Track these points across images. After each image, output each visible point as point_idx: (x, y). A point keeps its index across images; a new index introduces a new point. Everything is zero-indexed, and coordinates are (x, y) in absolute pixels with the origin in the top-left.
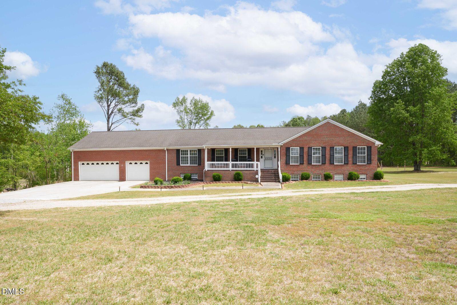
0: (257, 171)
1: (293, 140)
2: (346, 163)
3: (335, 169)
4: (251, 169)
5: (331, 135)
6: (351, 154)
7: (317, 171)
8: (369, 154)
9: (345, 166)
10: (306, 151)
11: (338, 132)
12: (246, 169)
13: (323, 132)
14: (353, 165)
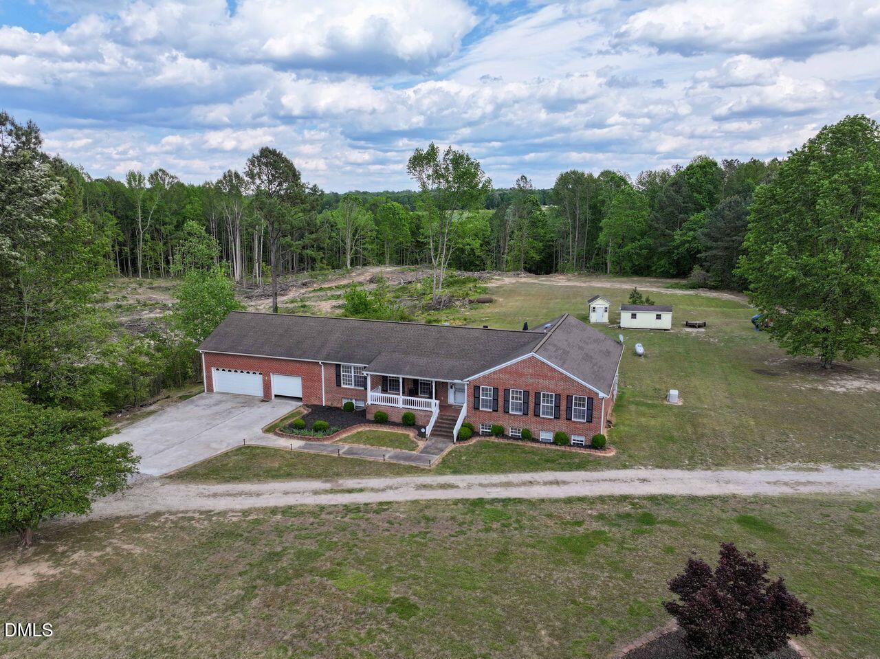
1: (484, 377)
2: (557, 417)
3: (540, 423)
4: (427, 409)
5: (536, 376)
6: (563, 406)
7: (516, 424)
8: (590, 409)
9: (556, 421)
10: (501, 394)
11: (546, 371)
12: (421, 408)
13: (527, 371)
14: (565, 421)
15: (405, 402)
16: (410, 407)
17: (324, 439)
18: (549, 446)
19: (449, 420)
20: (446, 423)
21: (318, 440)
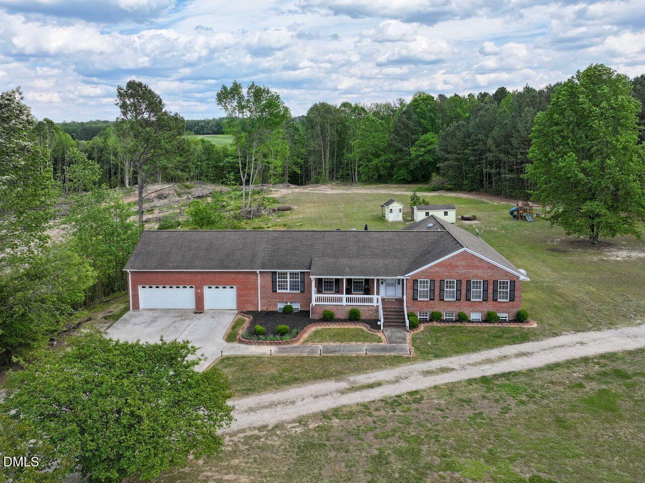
0: (378, 306)
1: (422, 272)
2: (485, 300)
3: (471, 306)
4: (369, 304)
5: (468, 266)
6: (491, 289)
7: (450, 309)
8: (513, 290)
9: (484, 303)
10: (437, 284)
11: (477, 263)
12: (363, 304)
13: (459, 263)
14: (493, 302)
15: (348, 300)
16: (353, 304)
17: (293, 342)
18: (479, 325)
19: (392, 312)
20: (391, 315)
21: (288, 343)
